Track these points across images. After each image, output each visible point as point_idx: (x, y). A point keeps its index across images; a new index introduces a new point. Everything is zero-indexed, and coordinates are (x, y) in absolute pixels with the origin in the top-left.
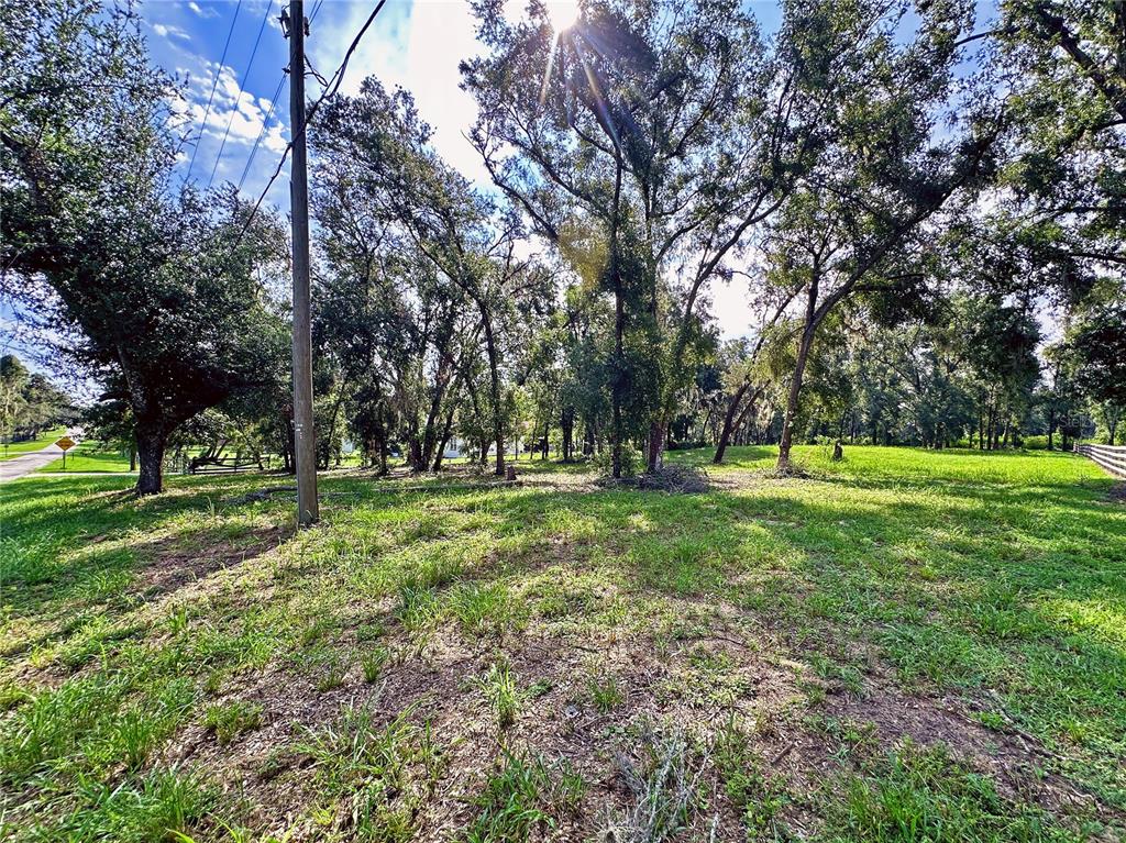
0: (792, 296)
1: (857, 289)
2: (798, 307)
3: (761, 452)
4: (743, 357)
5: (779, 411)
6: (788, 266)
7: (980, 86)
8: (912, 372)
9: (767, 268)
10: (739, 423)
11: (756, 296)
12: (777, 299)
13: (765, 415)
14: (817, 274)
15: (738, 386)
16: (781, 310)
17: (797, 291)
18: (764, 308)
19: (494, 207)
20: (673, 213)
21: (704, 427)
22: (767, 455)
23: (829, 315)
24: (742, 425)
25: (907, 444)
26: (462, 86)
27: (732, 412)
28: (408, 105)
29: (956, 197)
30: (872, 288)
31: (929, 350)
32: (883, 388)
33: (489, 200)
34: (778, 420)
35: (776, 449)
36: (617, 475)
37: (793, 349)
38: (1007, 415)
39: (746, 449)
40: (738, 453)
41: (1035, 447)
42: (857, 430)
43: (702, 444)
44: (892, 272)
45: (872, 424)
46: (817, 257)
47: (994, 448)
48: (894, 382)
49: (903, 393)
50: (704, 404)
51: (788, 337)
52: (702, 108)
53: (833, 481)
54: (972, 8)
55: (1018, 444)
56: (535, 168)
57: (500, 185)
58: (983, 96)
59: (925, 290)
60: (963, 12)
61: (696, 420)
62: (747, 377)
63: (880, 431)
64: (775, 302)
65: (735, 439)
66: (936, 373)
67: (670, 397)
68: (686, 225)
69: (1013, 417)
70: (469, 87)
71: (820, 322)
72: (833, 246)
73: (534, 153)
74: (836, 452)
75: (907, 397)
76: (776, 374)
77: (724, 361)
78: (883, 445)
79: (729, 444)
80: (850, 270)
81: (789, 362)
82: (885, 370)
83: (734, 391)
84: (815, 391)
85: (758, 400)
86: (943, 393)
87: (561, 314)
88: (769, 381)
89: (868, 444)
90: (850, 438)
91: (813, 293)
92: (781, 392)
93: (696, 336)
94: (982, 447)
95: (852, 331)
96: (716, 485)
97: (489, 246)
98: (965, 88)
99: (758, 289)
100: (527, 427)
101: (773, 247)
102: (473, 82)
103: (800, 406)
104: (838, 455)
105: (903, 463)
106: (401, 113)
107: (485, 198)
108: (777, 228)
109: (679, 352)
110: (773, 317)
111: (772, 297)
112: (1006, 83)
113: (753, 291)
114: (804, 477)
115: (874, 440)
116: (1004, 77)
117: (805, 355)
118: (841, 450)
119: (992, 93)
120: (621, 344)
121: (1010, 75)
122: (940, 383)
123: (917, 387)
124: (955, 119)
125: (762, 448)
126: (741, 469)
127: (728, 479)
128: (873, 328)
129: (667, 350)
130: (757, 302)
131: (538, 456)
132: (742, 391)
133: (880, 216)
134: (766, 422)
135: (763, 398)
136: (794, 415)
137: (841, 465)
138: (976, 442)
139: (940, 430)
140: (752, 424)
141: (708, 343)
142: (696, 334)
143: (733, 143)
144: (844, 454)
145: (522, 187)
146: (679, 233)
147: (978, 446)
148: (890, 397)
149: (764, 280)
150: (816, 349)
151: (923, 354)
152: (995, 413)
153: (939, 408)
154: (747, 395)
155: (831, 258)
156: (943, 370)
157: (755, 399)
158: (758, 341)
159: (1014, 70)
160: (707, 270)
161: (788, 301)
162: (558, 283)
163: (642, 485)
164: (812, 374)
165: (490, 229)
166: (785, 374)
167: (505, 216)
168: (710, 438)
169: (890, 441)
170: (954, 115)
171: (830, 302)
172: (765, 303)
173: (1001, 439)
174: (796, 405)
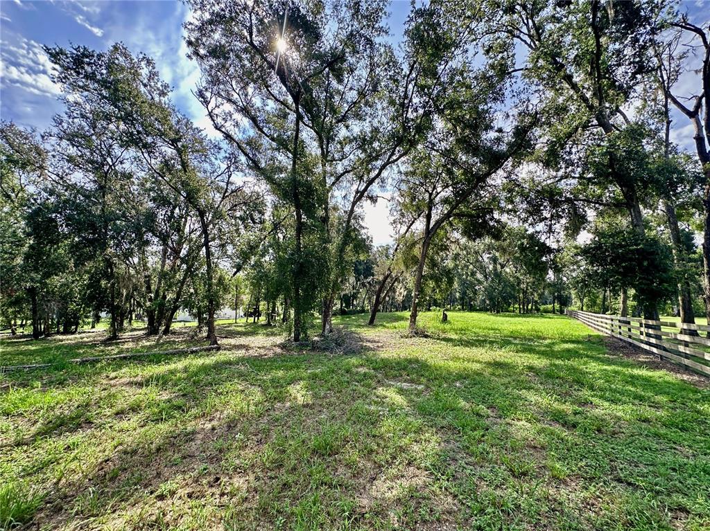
0: (415, 219)
1: (454, 215)
2: (420, 226)
3: (398, 316)
4: (387, 257)
5: (410, 291)
6: (413, 199)
7: (522, 96)
8: (483, 269)
9: (400, 200)
10: (385, 297)
11: (393, 218)
12: (407, 220)
13: (401, 293)
14: (431, 204)
15: (383, 274)
16: (409, 227)
17: (419, 216)
18: (399, 226)
19: (220, 149)
20: (341, 160)
21: (364, 300)
22: (402, 319)
23: (438, 231)
24: (387, 298)
25: (481, 310)
26: (189, 57)
27: (380, 291)
28: (151, 68)
29: (509, 163)
30: (463, 216)
31: (491, 256)
32: (467, 277)
33: (217, 143)
34: (408, 297)
35: (407, 314)
36: (296, 339)
37: (417, 251)
38: (532, 294)
39: (389, 314)
40: (384, 318)
41: (546, 311)
42: (452, 301)
43: (363, 311)
44: (474, 206)
45: (462, 299)
46: (431, 194)
47: (526, 313)
48: (473, 274)
49: (478, 280)
50: (363, 285)
51: (414, 244)
52: (359, 93)
53: (445, 339)
54: (513, 56)
55: (538, 310)
56: (245, 122)
57: (219, 129)
58: (524, 102)
59: (492, 219)
60: (509, 58)
61: (359, 296)
62: (389, 269)
63: (466, 302)
64: (405, 222)
65: (383, 308)
66: (495, 269)
67: (335, 283)
68: (349, 168)
69: (536, 295)
70: (194, 58)
71: (433, 235)
72: (439, 189)
73: (245, 111)
74: (443, 317)
75: (480, 283)
76: (407, 267)
77: (376, 259)
78: (468, 311)
79: (379, 311)
80: (450, 203)
81: (415, 260)
82: (468, 267)
83: (381, 278)
84: (431, 279)
85: (396, 284)
86: (499, 281)
87: (268, 224)
88: (403, 272)
89: (459, 310)
90: (449, 306)
91: (429, 217)
92: (411, 280)
93: (353, 240)
94: (520, 311)
95: (452, 242)
96: (368, 344)
97: (216, 174)
98: (514, 96)
99: (395, 214)
100: (245, 300)
101: (404, 187)
102: (196, 53)
103: (422, 288)
104: (445, 319)
105: (484, 325)
106: (144, 71)
107: (213, 142)
108: (406, 174)
109: (341, 250)
110: (404, 232)
111: (404, 219)
112: (537, 95)
113: (392, 215)
114: (426, 336)
115: (463, 308)
116: (536, 91)
117: (425, 255)
118: (446, 316)
119: (529, 101)
120: (300, 243)
121: (539, 90)
122: (497, 275)
123: (485, 276)
124: (508, 116)
125: (399, 313)
126: (386, 330)
127: (377, 339)
128: (463, 241)
129: (332, 248)
130: (395, 222)
131: (251, 320)
132: (386, 278)
133: (467, 171)
134: (401, 298)
135: (399, 282)
136: (418, 295)
137: (447, 326)
138: (516, 309)
139: (498, 302)
140: (393, 298)
141: (362, 245)
142: (353, 238)
143: (379, 122)
144: (448, 319)
145: (238, 135)
146: (344, 173)
147: (518, 311)
148: (471, 282)
149: (399, 208)
150: (431, 252)
151: (488, 258)
152: (526, 292)
153: (498, 290)
154: (389, 280)
155: (439, 196)
156: (499, 267)
157: (394, 282)
158: (395, 246)
159: (541, 87)
160: (360, 195)
161: (413, 222)
162: (267, 204)
163: (315, 347)
164: (429, 268)
165: (217, 162)
166: (412, 268)
167: (228, 155)
168: (368, 307)
169: (472, 309)
170: (507, 114)
171: (438, 223)
172: (400, 222)
173: (530, 307)
174: (420, 288)
